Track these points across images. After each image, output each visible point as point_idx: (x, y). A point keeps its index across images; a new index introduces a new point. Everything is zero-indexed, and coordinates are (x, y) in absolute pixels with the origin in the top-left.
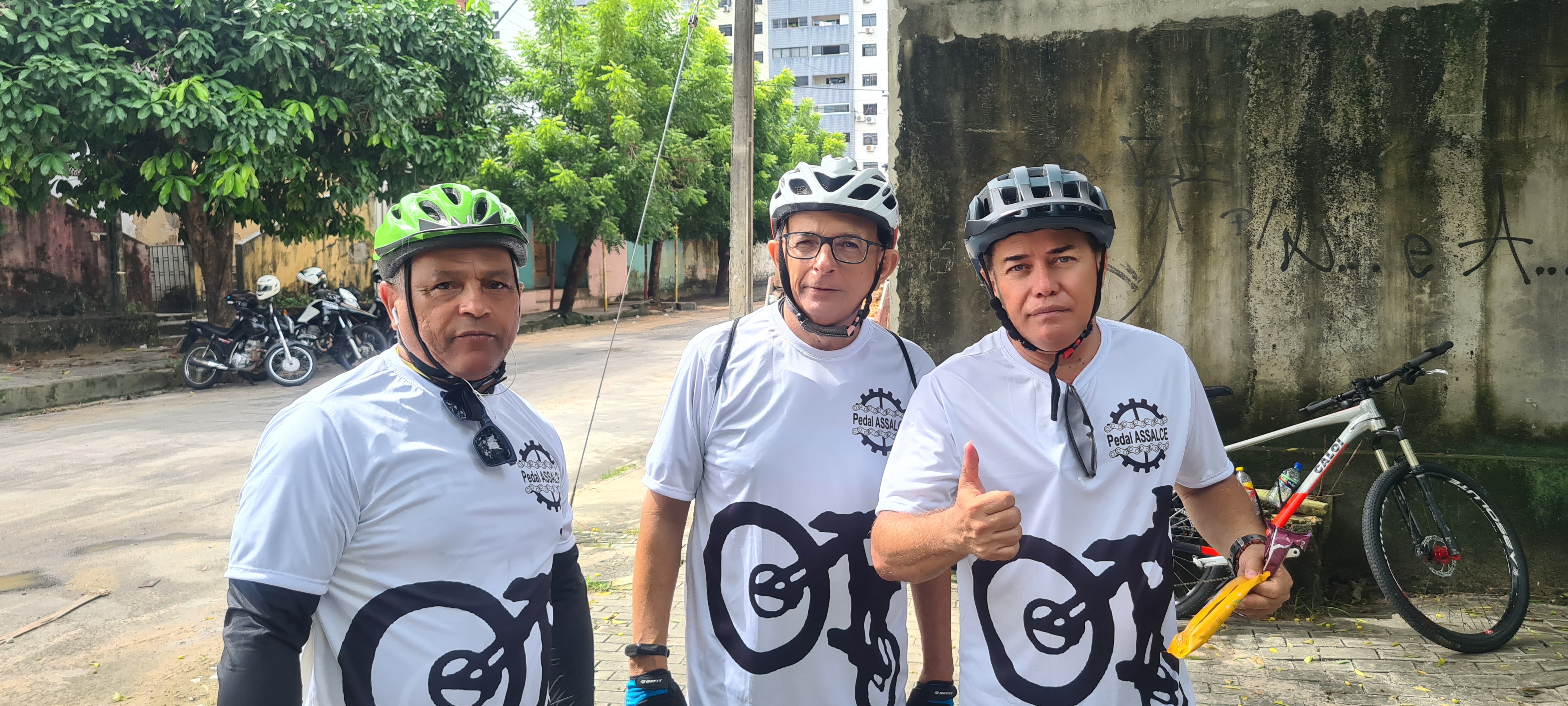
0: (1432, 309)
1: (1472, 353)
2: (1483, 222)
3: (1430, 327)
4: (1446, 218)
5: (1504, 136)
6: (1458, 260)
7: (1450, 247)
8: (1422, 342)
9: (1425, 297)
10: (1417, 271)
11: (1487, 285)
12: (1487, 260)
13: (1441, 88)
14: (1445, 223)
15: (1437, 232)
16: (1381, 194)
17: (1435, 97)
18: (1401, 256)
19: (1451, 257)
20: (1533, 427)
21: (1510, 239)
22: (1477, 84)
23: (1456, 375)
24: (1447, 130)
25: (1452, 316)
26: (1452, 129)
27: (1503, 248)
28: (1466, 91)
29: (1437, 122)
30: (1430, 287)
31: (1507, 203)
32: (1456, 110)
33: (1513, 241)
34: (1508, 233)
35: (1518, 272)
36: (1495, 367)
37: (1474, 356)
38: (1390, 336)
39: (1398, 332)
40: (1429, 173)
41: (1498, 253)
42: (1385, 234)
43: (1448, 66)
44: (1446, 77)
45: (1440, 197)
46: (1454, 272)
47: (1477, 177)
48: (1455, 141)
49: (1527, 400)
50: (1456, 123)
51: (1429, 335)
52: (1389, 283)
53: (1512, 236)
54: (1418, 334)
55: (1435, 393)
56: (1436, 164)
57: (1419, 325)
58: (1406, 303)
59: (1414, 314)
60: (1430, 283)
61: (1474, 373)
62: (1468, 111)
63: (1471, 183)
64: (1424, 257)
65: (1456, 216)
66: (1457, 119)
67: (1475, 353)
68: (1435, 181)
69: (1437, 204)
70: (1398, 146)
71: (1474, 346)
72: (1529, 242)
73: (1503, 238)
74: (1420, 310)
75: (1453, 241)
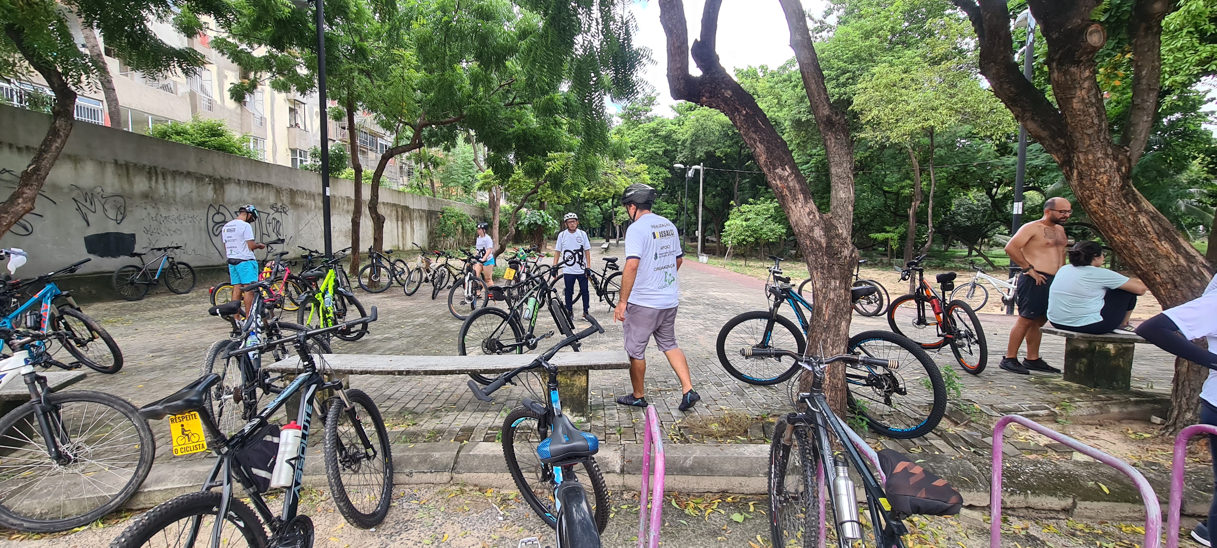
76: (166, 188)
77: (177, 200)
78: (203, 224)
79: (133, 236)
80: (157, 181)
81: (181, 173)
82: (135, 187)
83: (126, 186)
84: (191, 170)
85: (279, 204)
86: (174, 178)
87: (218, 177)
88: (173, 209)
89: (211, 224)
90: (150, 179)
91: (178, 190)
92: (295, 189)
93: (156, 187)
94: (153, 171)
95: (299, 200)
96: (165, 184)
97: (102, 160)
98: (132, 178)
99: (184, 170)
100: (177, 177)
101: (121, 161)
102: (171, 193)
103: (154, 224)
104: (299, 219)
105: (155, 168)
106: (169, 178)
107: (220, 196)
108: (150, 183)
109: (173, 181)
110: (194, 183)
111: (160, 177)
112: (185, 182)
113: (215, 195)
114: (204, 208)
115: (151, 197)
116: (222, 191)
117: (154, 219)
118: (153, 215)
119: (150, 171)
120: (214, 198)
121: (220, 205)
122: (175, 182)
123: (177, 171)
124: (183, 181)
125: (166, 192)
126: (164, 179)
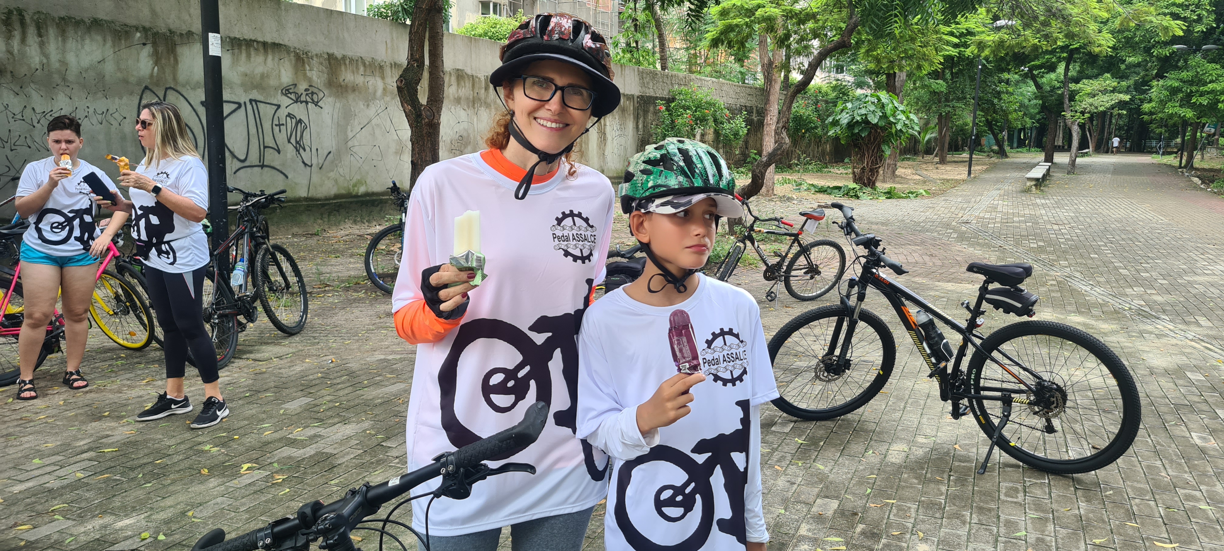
76: (45, 54)
77: (71, 77)
80: (23, 40)
81: (78, 23)
84: (101, 16)
85: (302, 87)
86: (63, 33)
87: (164, 30)
88: (61, 98)
90: (9, 37)
91: (71, 58)
92: (338, 53)
93: (23, 54)
94: (15, 18)
95: (348, 76)
96: (42, 45)
99: (86, 16)
100: (70, 32)
102: (55, 64)
104: (347, 116)
105: (20, 12)
106: (52, 32)
107: (168, 70)
108: (7, 44)
109: (60, 39)
110: (109, 43)
111: (32, 31)
112: (87, 41)
113: (156, 68)
114: (132, 93)
115: (11, 72)
116: (172, 59)
117: (19, 117)
118: (17, 110)
119: (8, 18)
120: (155, 74)
121: (167, 89)
122: (64, 41)
123: (70, 18)
124: (83, 40)
125: (45, 61)
126: (40, 35)
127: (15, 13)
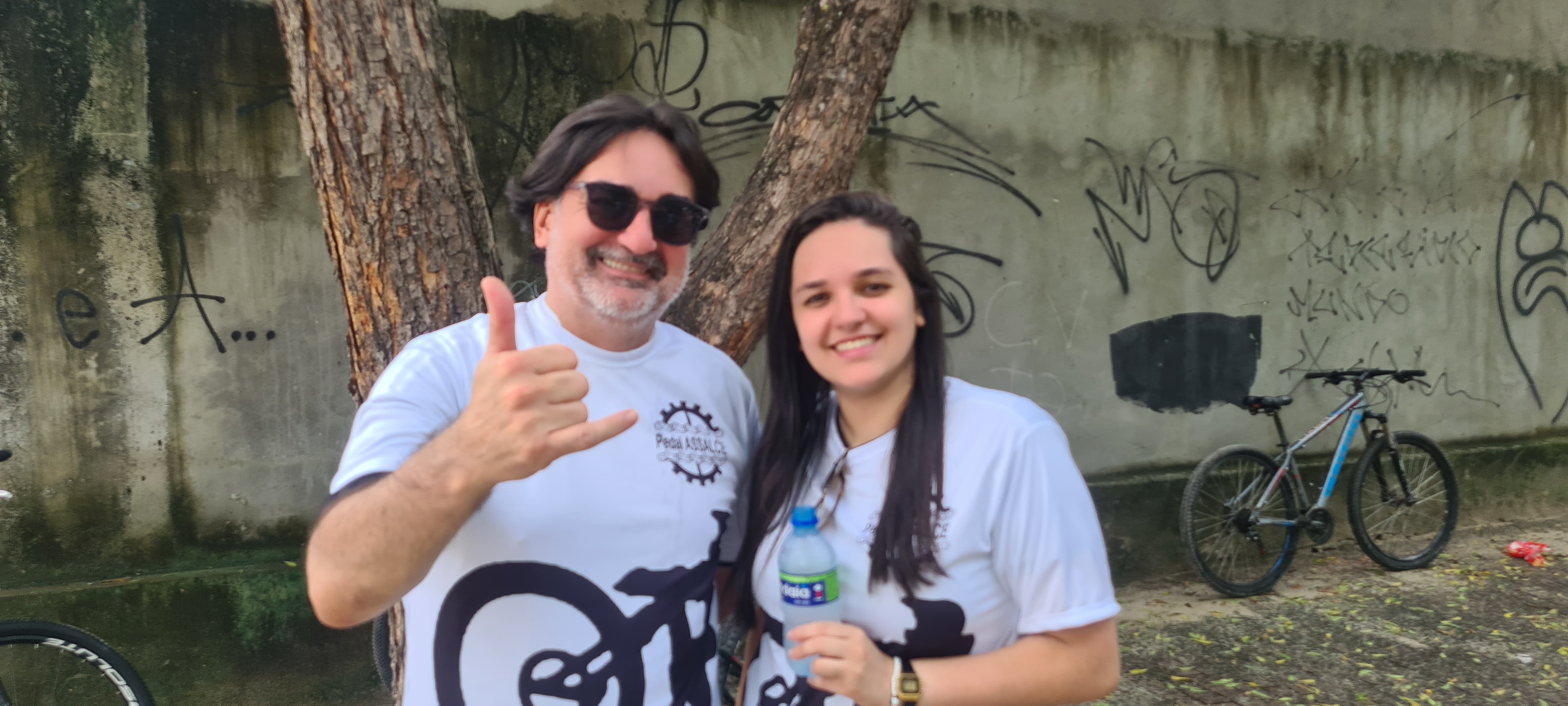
0: (103, 389)
1: (160, 443)
2: (161, 274)
3: (101, 412)
4: (111, 269)
5: (178, 166)
6: (131, 324)
7: (119, 307)
8: (92, 433)
9: (91, 374)
10: (77, 339)
11: (172, 354)
12: (169, 323)
13: (88, 96)
14: (109, 275)
15: (100, 286)
16: (17, 234)
17: (82, 106)
18: (53, 320)
19: (122, 320)
20: (243, 528)
21: (196, 296)
22: (136, 96)
23: (143, 473)
24: (103, 152)
25: (130, 398)
26: (108, 151)
27: (188, 309)
28: (122, 104)
29: (88, 140)
30: (98, 360)
31: (190, 251)
32: (112, 127)
33: (202, 300)
34: (193, 288)
35: (210, 339)
36: (192, 458)
37: (163, 447)
38: (46, 428)
39: (58, 421)
40: (82, 208)
41: (183, 314)
42: (27, 290)
43: (96, 67)
44: (94, 82)
45: (101, 241)
46: (127, 340)
47: (148, 216)
48: (114, 168)
49: (233, 496)
50: (114, 144)
51: (101, 423)
52: (39, 355)
53: (199, 292)
54: (85, 423)
55: (115, 499)
56: (92, 196)
57: (86, 412)
58: (64, 382)
59: (78, 396)
60: (96, 355)
61: (165, 469)
62: (128, 129)
63: (142, 224)
64: (85, 320)
65: (124, 266)
66: (114, 138)
67: (164, 442)
68: (91, 219)
69: (97, 249)
70: (34, 168)
71: (162, 434)
72: (221, 300)
73: (188, 296)
74: (85, 391)
75: (123, 299)
76: (1370, 130)
77: (1405, 173)
78: (1483, 267)
79: (1254, 324)
80: (1342, 103)
81: (1422, 64)
82: (1274, 133)
83: (1246, 132)
84: (1460, 46)
86: (1399, 83)
87: (1548, 65)
88: (1388, 213)
89: (1510, 263)
90: (1321, 99)
91: (1408, 134)
93: (1339, 130)
94: (1333, 61)
96: (1368, 110)
97: (1181, 36)
98: (1265, 98)
99: (1434, 48)
100: (1410, 81)
101: (1238, 37)
102: (1384, 149)
103: (1323, 274)
105: (1341, 48)
106: (1384, 83)
107: (1550, 147)
108: (1319, 113)
109: (1394, 97)
110: (1466, 100)
111: (1355, 84)
112: (1434, 99)
113: (1532, 145)
114: (1491, 198)
115: (1321, 168)
116: (1558, 123)
117: (1324, 254)
118: (1321, 240)
119: (1324, 64)
120: (1530, 157)
121: (1547, 185)
122: (1400, 100)
123: (1412, 54)
124: (1427, 95)
125: (1369, 142)
126: (1366, 92)
127: (1334, 51)
